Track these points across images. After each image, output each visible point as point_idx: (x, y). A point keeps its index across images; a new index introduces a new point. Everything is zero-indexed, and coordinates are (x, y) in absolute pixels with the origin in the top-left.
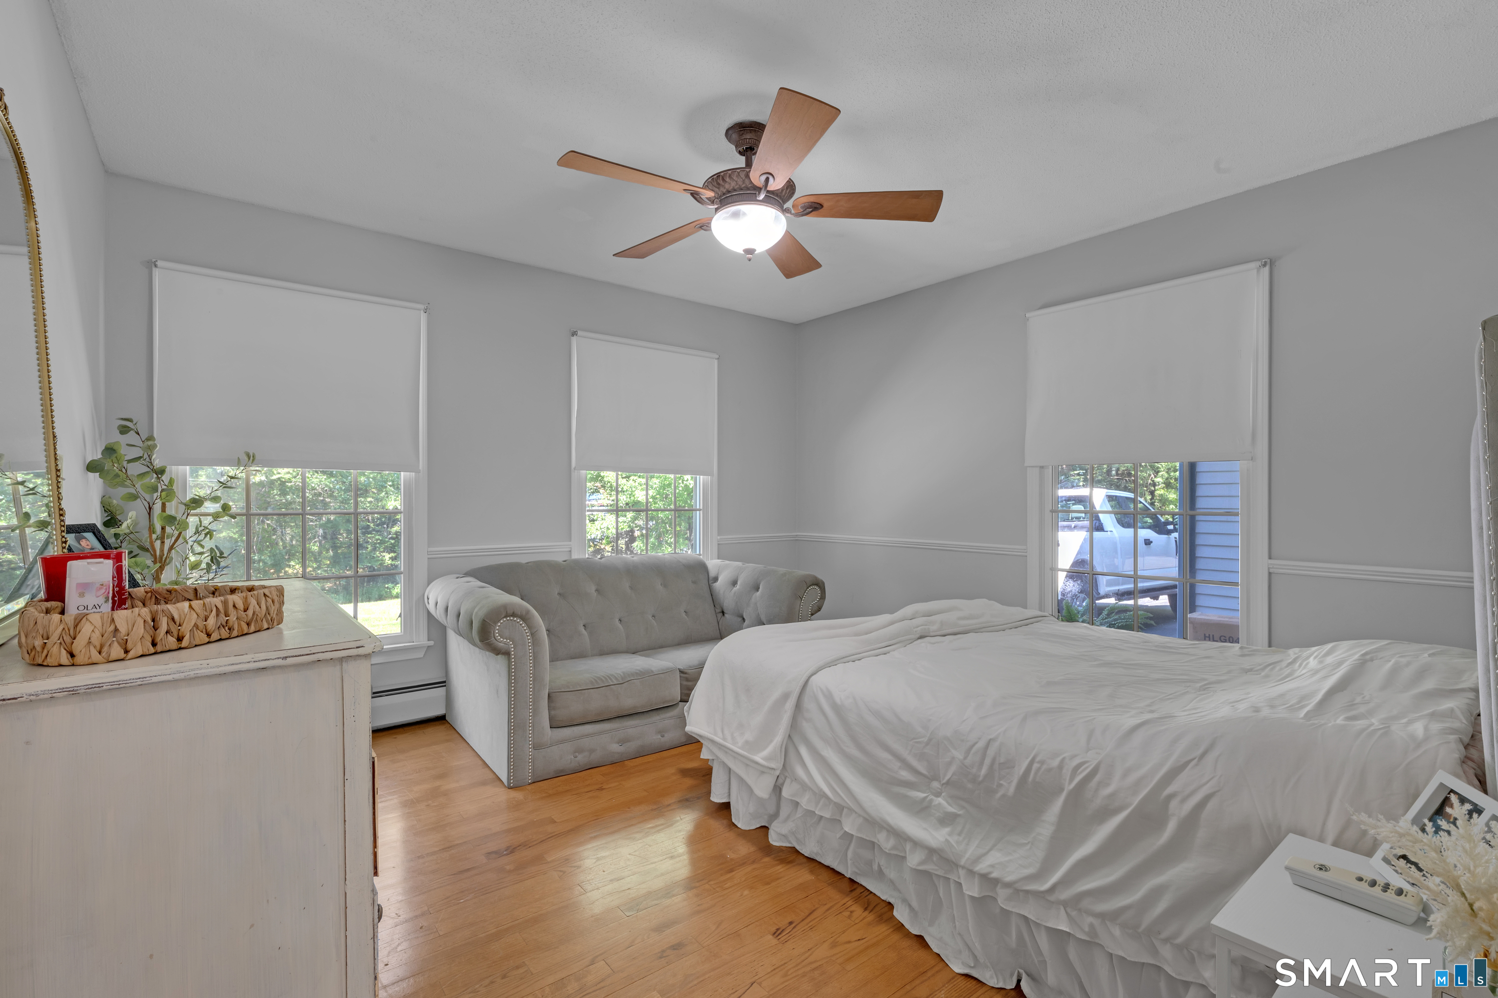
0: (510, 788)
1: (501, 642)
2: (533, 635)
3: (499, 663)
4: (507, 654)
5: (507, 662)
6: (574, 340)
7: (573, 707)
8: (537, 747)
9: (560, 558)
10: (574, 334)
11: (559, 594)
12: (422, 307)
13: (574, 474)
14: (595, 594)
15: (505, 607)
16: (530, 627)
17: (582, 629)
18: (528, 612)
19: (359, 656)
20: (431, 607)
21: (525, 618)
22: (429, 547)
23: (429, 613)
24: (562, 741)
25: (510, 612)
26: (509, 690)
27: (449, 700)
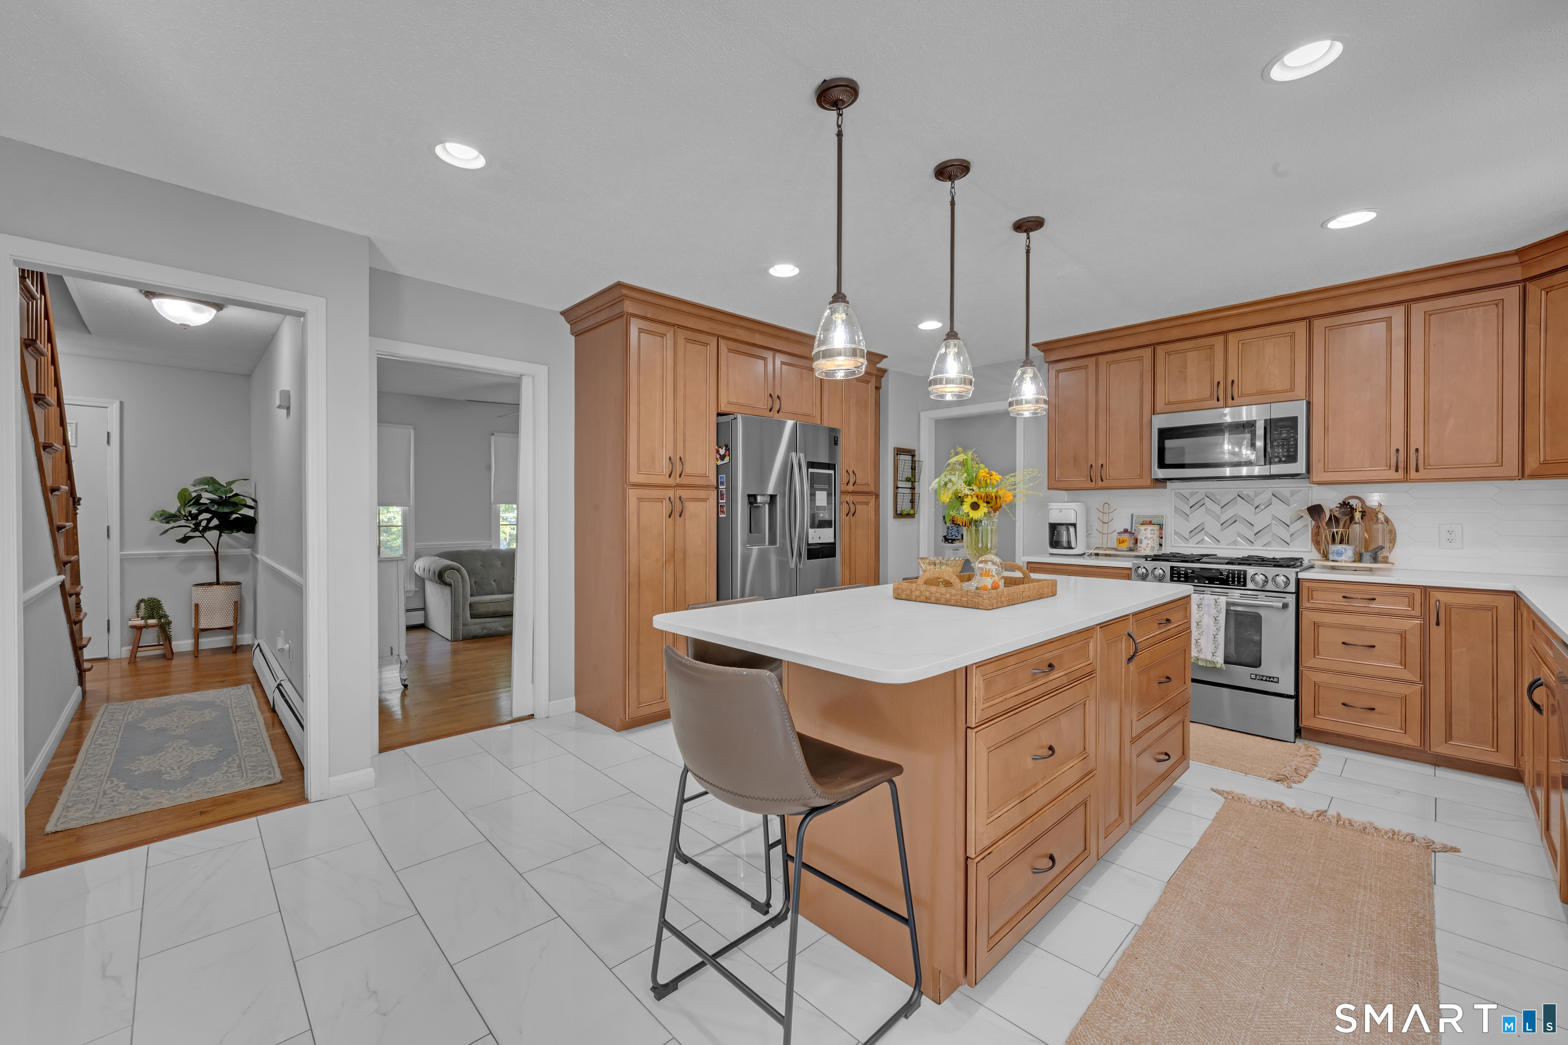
0: (452, 641)
1: (448, 580)
2: (462, 578)
3: (447, 591)
4: (450, 585)
5: (450, 589)
6: (492, 437)
7: (482, 609)
8: (464, 625)
9: (484, 549)
10: (493, 434)
11: (481, 565)
12: (412, 427)
13: (493, 506)
14: (500, 566)
15: (449, 566)
16: (460, 574)
17: (493, 582)
18: (460, 568)
19: (402, 560)
20: (417, 571)
21: (458, 570)
22: (416, 542)
23: (416, 574)
24: (476, 624)
25: (452, 568)
26: (452, 601)
27: (426, 617)
